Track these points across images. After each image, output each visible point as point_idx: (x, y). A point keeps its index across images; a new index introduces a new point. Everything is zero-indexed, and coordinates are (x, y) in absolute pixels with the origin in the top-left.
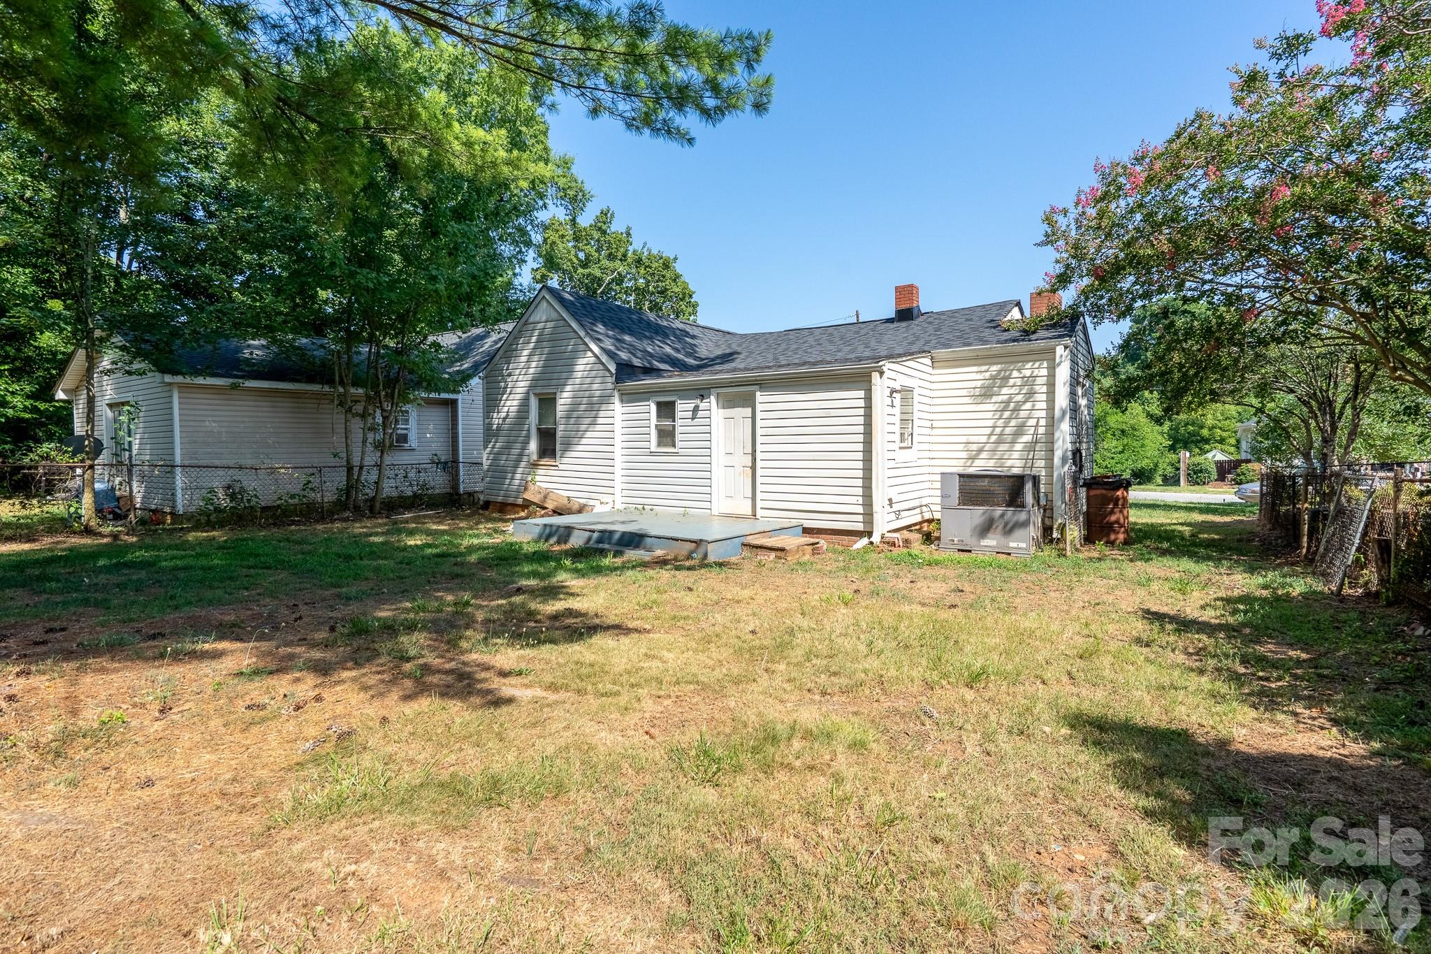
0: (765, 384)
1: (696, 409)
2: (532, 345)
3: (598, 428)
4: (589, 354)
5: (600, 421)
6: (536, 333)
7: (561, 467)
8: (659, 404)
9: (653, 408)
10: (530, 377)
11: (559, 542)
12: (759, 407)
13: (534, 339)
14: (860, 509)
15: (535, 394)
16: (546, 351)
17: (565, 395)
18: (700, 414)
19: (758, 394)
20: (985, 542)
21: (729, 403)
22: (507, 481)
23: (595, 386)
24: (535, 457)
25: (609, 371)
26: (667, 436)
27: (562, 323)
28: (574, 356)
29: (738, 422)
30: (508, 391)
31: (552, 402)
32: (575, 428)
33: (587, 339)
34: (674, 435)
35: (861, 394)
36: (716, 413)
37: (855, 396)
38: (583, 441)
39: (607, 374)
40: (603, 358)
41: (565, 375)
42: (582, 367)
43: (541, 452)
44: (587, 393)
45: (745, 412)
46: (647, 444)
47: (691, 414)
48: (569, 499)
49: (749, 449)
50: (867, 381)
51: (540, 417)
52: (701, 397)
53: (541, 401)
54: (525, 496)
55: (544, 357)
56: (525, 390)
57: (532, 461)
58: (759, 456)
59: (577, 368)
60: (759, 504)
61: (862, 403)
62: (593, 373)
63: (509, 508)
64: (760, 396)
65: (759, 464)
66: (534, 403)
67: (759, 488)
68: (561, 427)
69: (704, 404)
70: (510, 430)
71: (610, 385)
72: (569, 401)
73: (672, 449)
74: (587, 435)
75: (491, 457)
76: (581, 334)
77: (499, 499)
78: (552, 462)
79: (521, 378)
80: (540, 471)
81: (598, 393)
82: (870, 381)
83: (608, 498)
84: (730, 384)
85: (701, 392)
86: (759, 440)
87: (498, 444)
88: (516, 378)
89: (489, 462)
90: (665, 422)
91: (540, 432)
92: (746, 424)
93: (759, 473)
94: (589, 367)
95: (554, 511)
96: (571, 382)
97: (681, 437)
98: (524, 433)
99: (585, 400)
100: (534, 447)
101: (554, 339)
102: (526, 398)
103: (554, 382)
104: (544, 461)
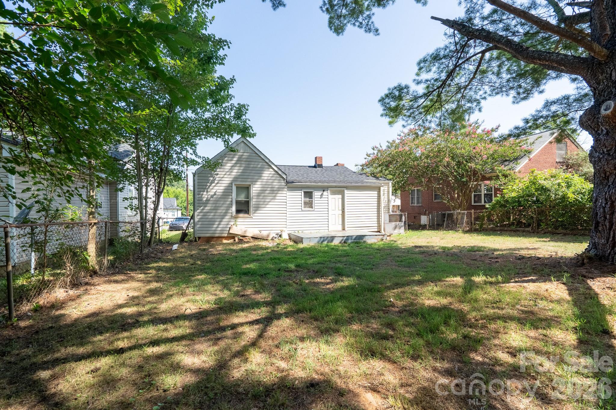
0: (347, 188)
1: (322, 195)
2: (234, 162)
3: (277, 201)
4: (271, 170)
5: (278, 198)
6: (237, 157)
7: (254, 218)
8: (305, 192)
9: (303, 193)
10: (233, 176)
12: (346, 195)
13: (235, 159)
14: (377, 225)
15: (235, 184)
16: (244, 165)
17: (256, 186)
18: (324, 197)
19: (346, 191)
20: (395, 231)
21: (334, 193)
22: (215, 226)
23: (275, 184)
24: (234, 214)
25: (283, 178)
26: (309, 204)
27: (254, 155)
28: (262, 170)
29: (337, 200)
30: (216, 182)
31: (247, 189)
32: (263, 200)
33: (270, 164)
34: (312, 204)
35: (376, 193)
36: (331, 197)
37: (375, 193)
38: (268, 206)
39: (281, 179)
40: (280, 172)
41: (256, 177)
42: (267, 175)
43: (238, 211)
44: (270, 186)
45: (340, 196)
46: (301, 207)
47: (320, 197)
48: (260, 231)
49: (341, 208)
50: (378, 189)
51: (237, 195)
52: (324, 191)
53: (239, 188)
54: (231, 232)
55: (242, 168)
56: (229, 182)
57: (233, 216)
58: (346, 211)
59: (264, 175)
60: (346, 226)
61: (376, 195)
62: (274, 178)
63: (215, 239)
64: (346, 192)
65: (346, 213)
66: (234, 188)
67: (346, 221)
68: (254, 200)
69: (325, 193)
70: (217, 201)
71: (283, 184)
72: (259, 189)
73: (311, 209)
74: (270, 203)
75: (201, 214)
76: (267, 161)
77: (208, 235)
78: (246, 215)
79: (226, 176)
80: (239, 220)
81: (277, 186)
82: (380, 189)
83: (284, 229)
84: (336, 187)
85: (324, 189)
86: (346, 205)
87: (207, 208)
88: (222, 176)
89: (199, 217)
90: (308, 199)
91: (238, 203)
92: (340, 200)
93: (346, 216)
94: (271, 175)
95: (252, 237)
96: (260, 180)
97: (316, 205)
98: (228, 202)
99: (269, 189)
100: (234, 208)
101: (249, 161)
102: (230, 186)
103: (249, 180)
104: (241, 215)
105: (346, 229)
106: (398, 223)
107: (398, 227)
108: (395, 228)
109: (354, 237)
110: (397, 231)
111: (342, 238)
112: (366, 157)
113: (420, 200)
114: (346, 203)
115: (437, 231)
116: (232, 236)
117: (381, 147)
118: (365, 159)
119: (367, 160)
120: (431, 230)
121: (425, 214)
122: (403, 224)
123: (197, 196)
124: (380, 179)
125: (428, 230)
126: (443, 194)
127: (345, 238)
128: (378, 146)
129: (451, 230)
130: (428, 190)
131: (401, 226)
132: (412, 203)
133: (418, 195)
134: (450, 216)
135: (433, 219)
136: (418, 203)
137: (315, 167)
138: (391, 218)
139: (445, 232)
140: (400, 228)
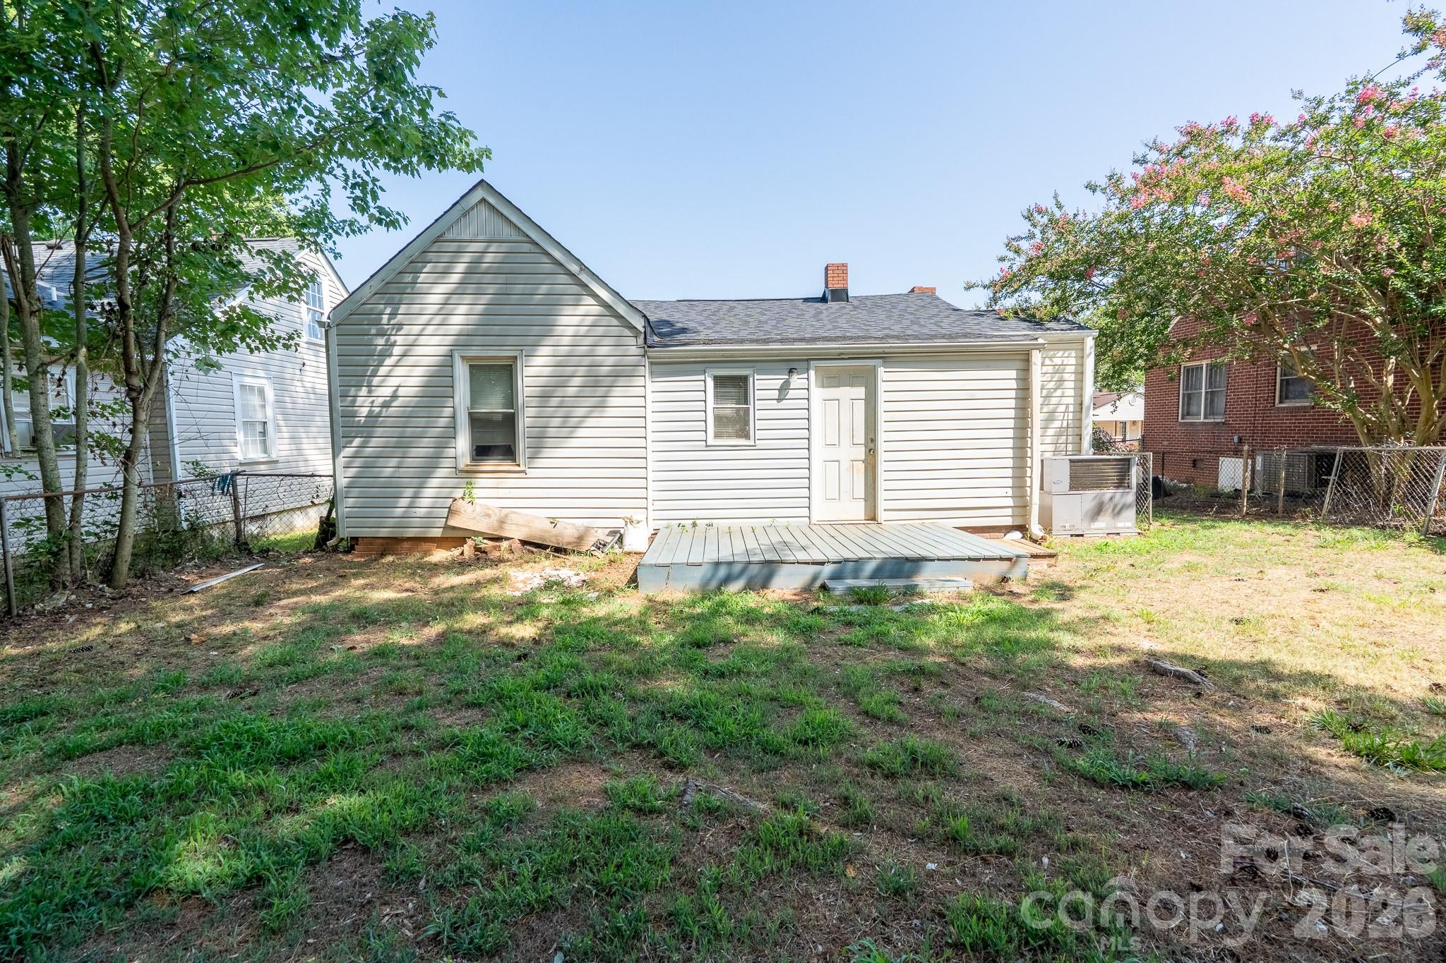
0: (887, 358)
1: (785, 388)
2: (455, 278)
3: (609, 412)
4: (590, 300)
5: (612, 401)
6: (467, 258)
7: (531, 473)
8: (716, 378)
9: (710, 383)
10: (455, 330)
11: (749, 587)
12: (882, 387)
13: (461, 267)
14: (1010, 502)
15: (463, 358)
16: (490, 288)
17: (537, 361)
18: (791, 394)
19: (881, 370)
20: (1096, 525)
21: (832, 380)
22: (404, 502)
23: (603, 350)
24: (465, 460)
25: (632, 327)
26: (737, 425)
27: (527, 247)
28: (553, 304)
29: (846, 405)
30: (397, 350)
31: (506, 372)
32: (562, 412)
33: (584, 278)
34: (747, 423)
35: (1013, 374)
36: (818, 393)
37: (1007, 377)
38: (581, 432)
39: (627, 332)
40: (622, 309)
41: (536, 330)
42: (575, 320)
43: (481, 452)
44: (587, 360)
45: (860, 392)
46: (701, 435)
47: (775, 394)
48: (553, 521)
49: (860, 437)
50: (1023, 360)
51: (475, 395)
52: (791, 371)
53: (479, 370)
54: (452, 523)
55: (485, 299)
56: (443, 350)
57: (461, 466)
58: (882, 446)
59: (563, 320)
60: (882, 505)
61: (1013, 384)
62: (600, 330)
63: (406, 545)
64: (882, 373)
65: (882, 456)
66: (461, 372)
67: (882, 485)
68: (530, 412)
69: (797, 381)
70: (408, 416)
71: (634, 350)
72: (547, 371)
73: (742, 442)
74: (590, 422)
75: (358, 462)
76: (574, 268)
77: (384, 532)
78: (507, 466)
79: (430, 330)
80: (481, 481)
81: (611, 361)
82: (1027, 360)
83: (638, 515)
84: (840, 357)
85: (792, 365)
86: (882, 426)
87: (374, 442)
88: (416, 329)
89: (351, 472)
90: (730, 407)
91: (476, 421)
92: (860, 407)
93: (882, 467)
94: (589, 320)
95: (524, 543)
96: (550, 341)
97: (759, 424)
98: (443, 422)
99: (582, 371)
100: (463, 444)
101: (507, 271)
102: (446, 365)
103: (511, 340)
104: (489, 465)
105: (882, 516)
106: (1108, 493)
107: (1109, 509)
108: (1098, 510)
109: (870, 568)
110: (1103, 523)
111: (813, 569)
112: (1004, 252)
113: (1221, 403)
114: (882, 416)
115: (1289, 529)
116: (455, 538)
117: (1060, 207)
118: (1002, 259)
119: (1006, 265)
120: (1259, 517)
121: (1237, 453)
122: (1131, 497)
123: (338, 404)
124: (1052, 325)
125: (1249, 518)
126: (1323, 377)
127: (828, 569)
128: (1049, 204)
129: (1359, 522)
130: (1253, 361)
131: (1125, 507)
132: (1187, 413)
133: (1211, 383)
134: (1358, 465)
135: (1270, 475)
136: (1210, 411)
137: (823, 299)
138: (1082, 475)
139: (1328, 533)
140: (1117, 512)
